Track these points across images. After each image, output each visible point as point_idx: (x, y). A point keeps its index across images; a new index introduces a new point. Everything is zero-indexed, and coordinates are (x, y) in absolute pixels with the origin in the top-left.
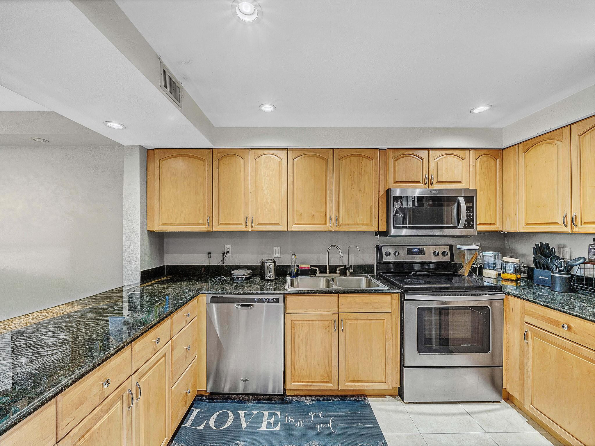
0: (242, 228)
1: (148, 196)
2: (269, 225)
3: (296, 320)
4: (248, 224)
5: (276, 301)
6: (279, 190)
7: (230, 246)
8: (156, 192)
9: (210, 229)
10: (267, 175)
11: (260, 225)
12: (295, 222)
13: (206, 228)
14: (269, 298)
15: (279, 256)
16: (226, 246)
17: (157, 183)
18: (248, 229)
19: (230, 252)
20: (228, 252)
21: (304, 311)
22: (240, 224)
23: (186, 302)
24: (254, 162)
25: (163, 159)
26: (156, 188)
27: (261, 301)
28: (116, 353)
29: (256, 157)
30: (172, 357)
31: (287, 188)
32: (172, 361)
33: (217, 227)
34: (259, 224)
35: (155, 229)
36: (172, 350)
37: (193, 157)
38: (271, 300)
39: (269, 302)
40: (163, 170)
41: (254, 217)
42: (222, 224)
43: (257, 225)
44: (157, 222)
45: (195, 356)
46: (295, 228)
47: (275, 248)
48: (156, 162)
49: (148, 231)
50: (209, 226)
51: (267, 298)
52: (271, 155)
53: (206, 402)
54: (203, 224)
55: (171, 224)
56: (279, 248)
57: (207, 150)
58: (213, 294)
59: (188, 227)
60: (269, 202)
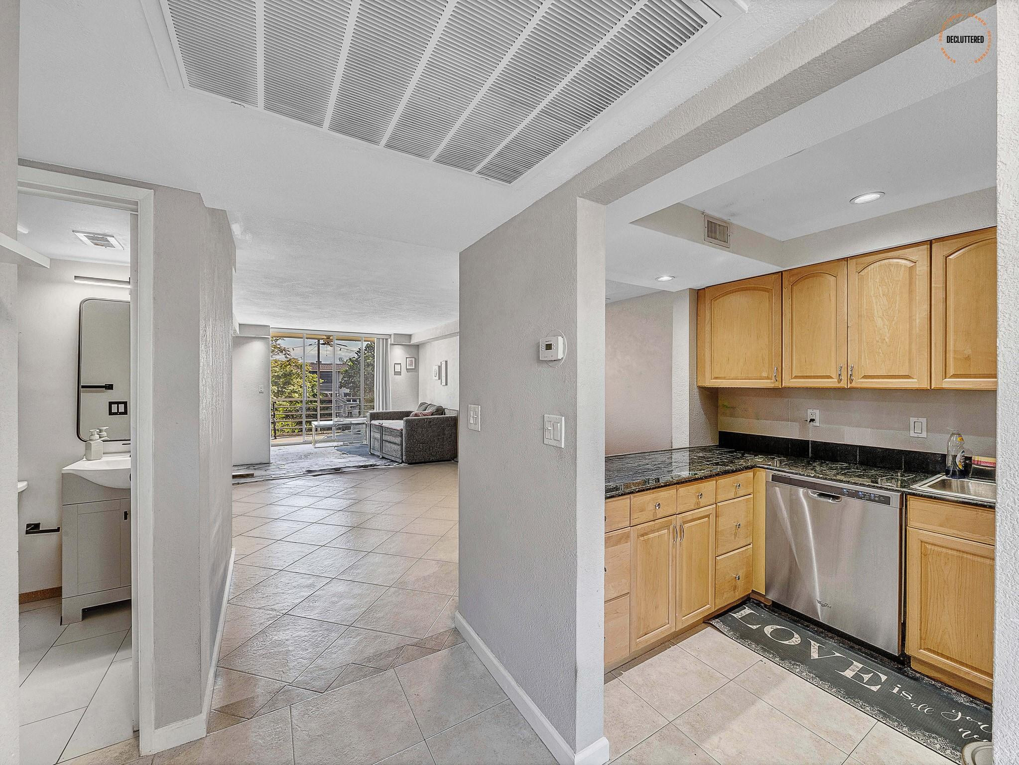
0: (832, 383)
1: (698, 344)
2: (886, 378)
3: (932, 544)
4: (844, 377)
5: (886, 501)
6: (910, 317)
7: (817, 412)
8: (708, 339)
9: (778, 385)
10: (883, 295)
11: (866, 379)
12: (951, 371)
13: (771, 382)
14: (870, 494)
15: (924, 435)
16: (810, 411)
17: (708, 328)
18: (843, 384)
19: (817, 420)
20: (812, 420)
21: (952, 531)
22: (829, 377)
23: (735, 471)
24: (854, 277)
25: (715, 298)
26: (708, 336)
27: (854, 495)
28: (664, 486)
29: (859, 269)
30: (717, 525)
31: (931, 312)
32: (717, 529)
33: (789, 382)
34: (865, 377)
35: (705, 383)
36: (717, 515)
37: (754, 289)
38: (875, 497)
39: (870, 500)
40: (715, 312)
41: (856, 367)
42: (796, 377)
43: (861, 379)
44: (708, 375)
45: (748, 543)
46: (950, 383)
47: (912, 420)
48: (708, 302)
49: (700, 388)
50: (777, 380)
51: (867, 493)
52: (891, 260)
53: (764, 609)
54: (767, 378)
55: (724, 378)
56: (924, 420)
57: (773, 276)
58: (776, 470)
59: (746, 382)
60: (887, 340)
